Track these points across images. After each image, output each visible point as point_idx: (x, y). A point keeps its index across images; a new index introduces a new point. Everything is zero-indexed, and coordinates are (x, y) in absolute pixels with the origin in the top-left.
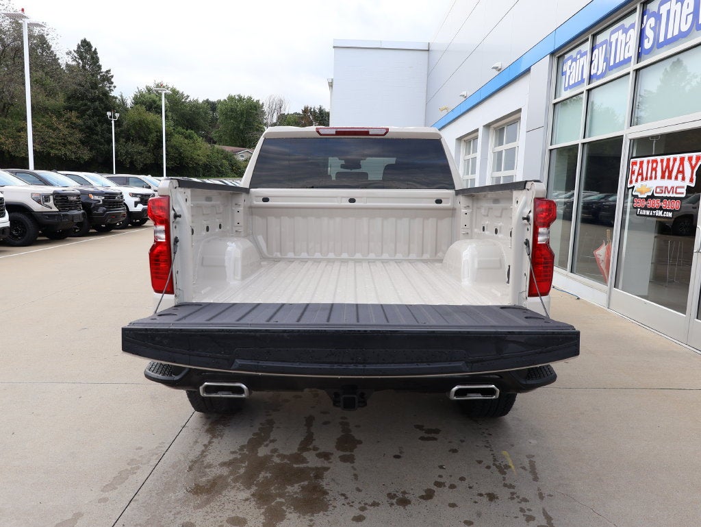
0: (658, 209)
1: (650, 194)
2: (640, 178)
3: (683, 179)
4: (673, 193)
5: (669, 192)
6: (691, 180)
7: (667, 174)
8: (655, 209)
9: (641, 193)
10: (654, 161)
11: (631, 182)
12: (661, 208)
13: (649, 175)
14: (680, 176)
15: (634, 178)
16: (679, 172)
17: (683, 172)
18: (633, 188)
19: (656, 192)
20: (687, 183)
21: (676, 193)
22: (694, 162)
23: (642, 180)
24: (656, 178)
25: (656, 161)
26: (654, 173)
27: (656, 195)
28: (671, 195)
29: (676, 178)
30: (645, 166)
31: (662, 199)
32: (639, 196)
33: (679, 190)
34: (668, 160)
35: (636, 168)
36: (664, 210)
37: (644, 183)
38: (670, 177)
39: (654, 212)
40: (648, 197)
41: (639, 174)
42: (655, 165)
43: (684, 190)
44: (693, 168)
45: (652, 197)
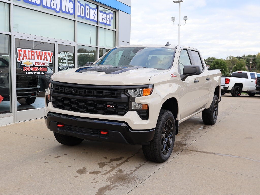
0: (38, 71)
1: (32, 65)
2: (25, 58)
3: (47, 60)
4: (43, 65)
5: (42, 65)
6: (50, 61)
7: (40, 58)
8: (36, 71)
9: (27, 65)
10: (32, 52)
11: (19, 59)
12: (39, 71)
13: (30, 57)
14: (46, 59)
15: (21, 57)
16: (45, 57)
17: (47, 58)
18: (22, 62)
19: (35, 64)
20: (49, 62)
21: (45, 65)
22: (50, 55)
23: (27, 59)
24: (34, 59)
25: (33, 52)
26: (33, 57)
27: (35, 66)
28: (42, 66)
29: (44, 60)
30: (27, 53)
31: (39, 67)
32: (26, 66)
33: (46, 64)
34: (39, 52)
35: (22, 53)
36: (40, 72)
37: (28, 60)
38: (41, 59)
39: (36, 73)
40: (31, 67)
41: (24, 56)
42: (33, 53)
43: (48, 64)
44: (50, 57)
45: (34, 66)
